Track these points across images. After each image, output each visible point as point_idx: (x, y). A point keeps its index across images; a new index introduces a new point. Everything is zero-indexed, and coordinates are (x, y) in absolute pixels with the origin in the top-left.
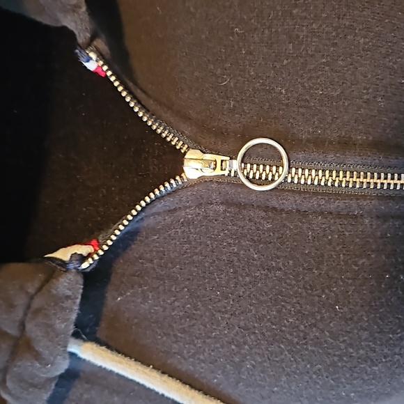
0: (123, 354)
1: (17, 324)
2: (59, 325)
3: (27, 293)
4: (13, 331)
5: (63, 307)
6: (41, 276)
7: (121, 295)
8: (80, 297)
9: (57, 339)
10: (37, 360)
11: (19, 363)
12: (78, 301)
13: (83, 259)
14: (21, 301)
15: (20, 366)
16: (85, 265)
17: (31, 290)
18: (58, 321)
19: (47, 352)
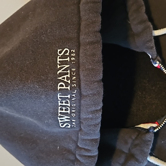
0: (164, 161)
1: (128, 149)
2: (146, 150)
3: (132, 139)
4: (126, 151)
5: (147, 144)
6: (137, 133)
7: (163, 141)
8: (153, 141)
9: (145, 155)
10: (137, 161)
11: (130, 162)
12: (152, 142)
13: (155, 128)
14: (130, 141)
15: (130, 163)
16: (156, 131)
17: (134, 138)
18: (145, 149)
19: (141, 159)
